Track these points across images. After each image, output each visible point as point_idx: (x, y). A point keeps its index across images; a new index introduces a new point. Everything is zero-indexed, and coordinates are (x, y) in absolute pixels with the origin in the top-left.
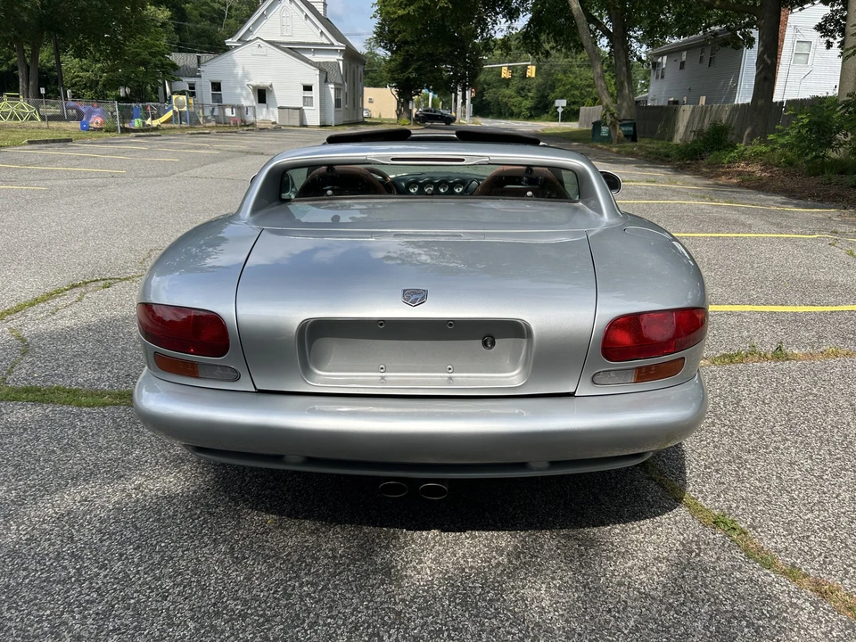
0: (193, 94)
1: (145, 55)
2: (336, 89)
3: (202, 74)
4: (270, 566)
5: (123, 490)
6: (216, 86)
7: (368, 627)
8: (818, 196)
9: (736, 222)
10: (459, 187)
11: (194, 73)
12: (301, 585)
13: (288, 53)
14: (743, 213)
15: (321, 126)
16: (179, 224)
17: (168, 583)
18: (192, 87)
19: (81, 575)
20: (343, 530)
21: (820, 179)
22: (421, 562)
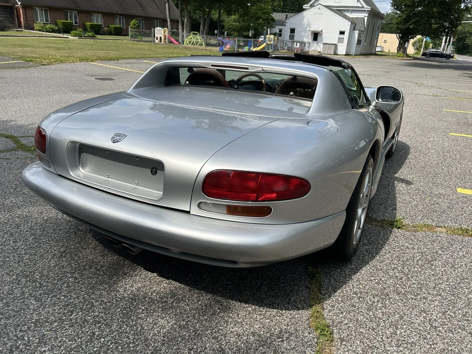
0: (280, 35)
1: (260, 14)
3: (287, 24)
4: (70, 264)
6: (293, 31)
7: (73, 307)
12: (71, 277)
13: (334, 12)
15: (346, 55)
18: (281, 31)
22: (132, 286)
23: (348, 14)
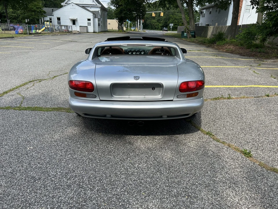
0: (51, 22)
1: (35, 8)
2: (98, 20)
3: (54, 15)
4: (102, 142)
5: (62, 129)
6: (59, 19)
7: (127, 153)
8: (249, 55)
9: (223, 63)
10: (143, 52)
11: (51, 15)
12: (110, 146)
13: (82, 8)
14: (225, 60)
15: (94, 32)
16: (56, 64)
17: (79, 146)
18: (51, 19)
20: (118, 136)
21: (250, 50)
22: (137, 141)
23: (89, 9)
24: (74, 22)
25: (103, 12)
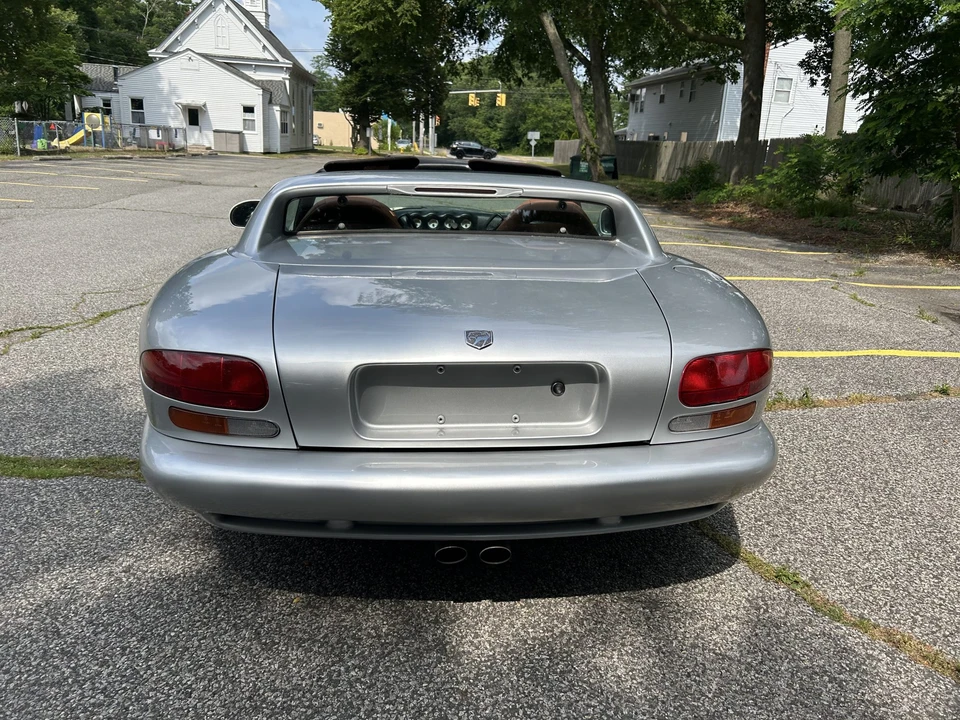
0: (108, 112)
2: (282, 112)
3: (120, 89)
4: (307, 651)
5: (110, 574)
6: (138, 104)
7: (433, 711)
8: (811, 239)
9: (736, 265)
10: (466, 223)
11: (110, 88)
12: (348, 670)
13: (225, 68)
14: (741, 255)
15: (265, 153)
17: (189, 678)
18: (107, 103)
19: (78, 675)
20: (382, 605)
21: (811, 221)
22: (477, 636)
23: (249, 72)
24: (194, 115)
25: (298, 85)
